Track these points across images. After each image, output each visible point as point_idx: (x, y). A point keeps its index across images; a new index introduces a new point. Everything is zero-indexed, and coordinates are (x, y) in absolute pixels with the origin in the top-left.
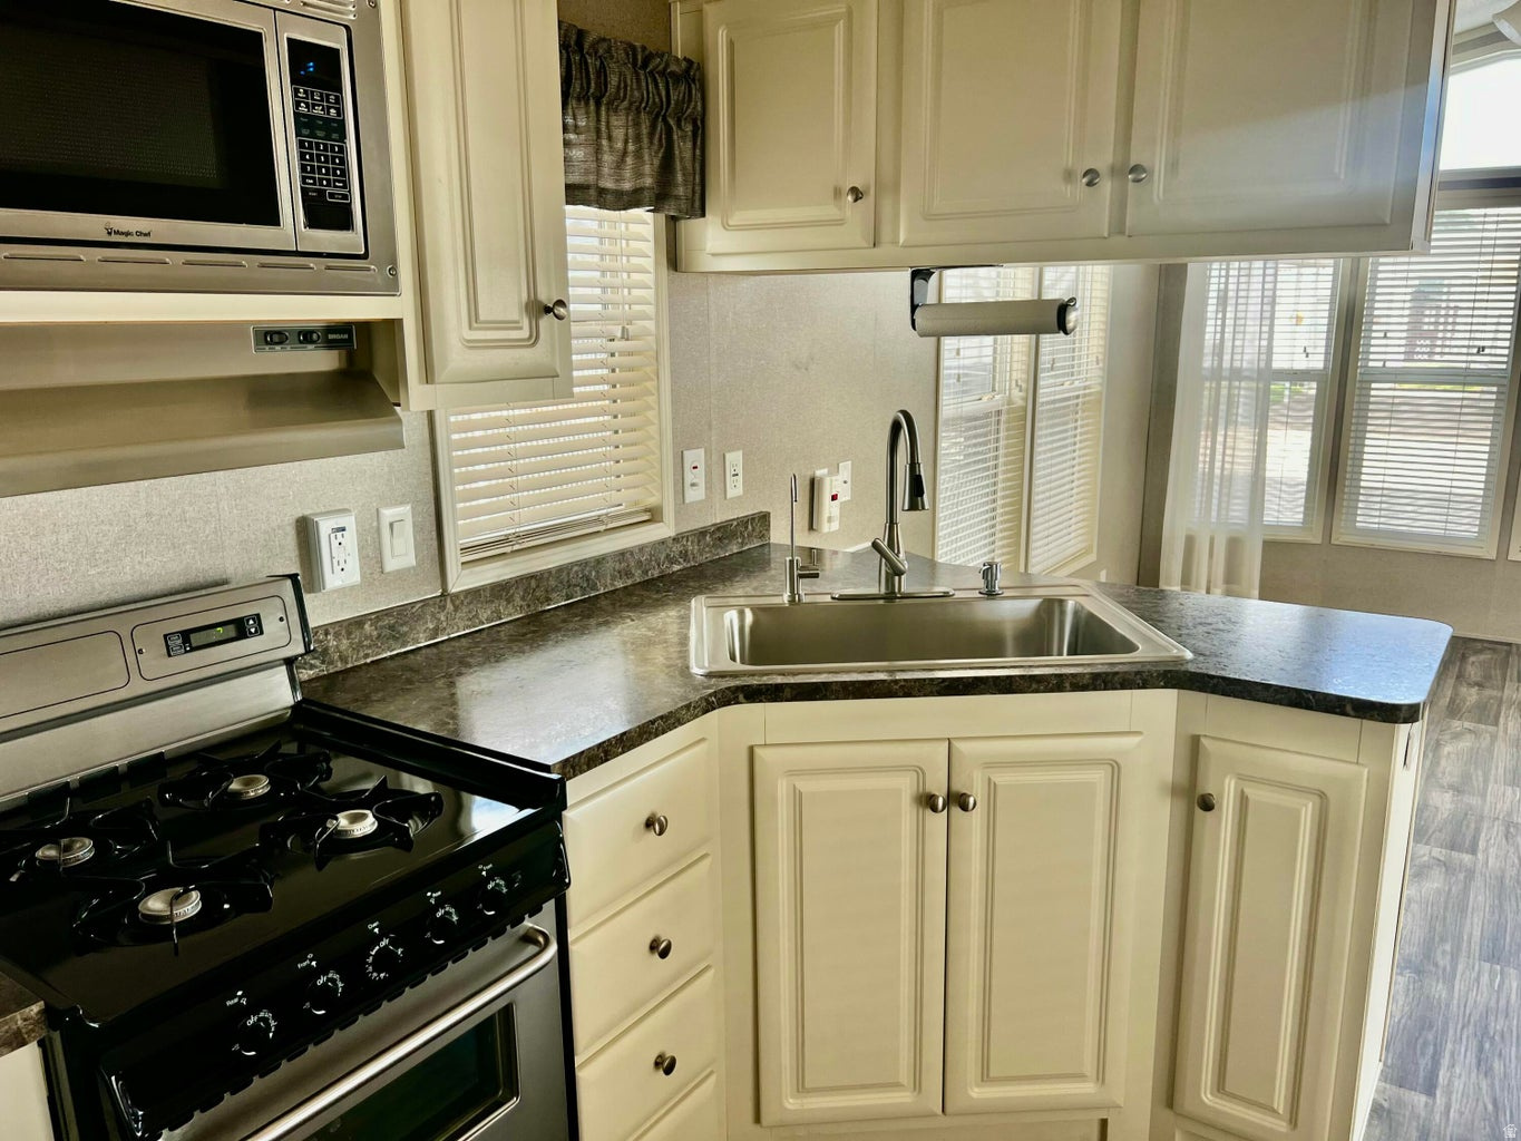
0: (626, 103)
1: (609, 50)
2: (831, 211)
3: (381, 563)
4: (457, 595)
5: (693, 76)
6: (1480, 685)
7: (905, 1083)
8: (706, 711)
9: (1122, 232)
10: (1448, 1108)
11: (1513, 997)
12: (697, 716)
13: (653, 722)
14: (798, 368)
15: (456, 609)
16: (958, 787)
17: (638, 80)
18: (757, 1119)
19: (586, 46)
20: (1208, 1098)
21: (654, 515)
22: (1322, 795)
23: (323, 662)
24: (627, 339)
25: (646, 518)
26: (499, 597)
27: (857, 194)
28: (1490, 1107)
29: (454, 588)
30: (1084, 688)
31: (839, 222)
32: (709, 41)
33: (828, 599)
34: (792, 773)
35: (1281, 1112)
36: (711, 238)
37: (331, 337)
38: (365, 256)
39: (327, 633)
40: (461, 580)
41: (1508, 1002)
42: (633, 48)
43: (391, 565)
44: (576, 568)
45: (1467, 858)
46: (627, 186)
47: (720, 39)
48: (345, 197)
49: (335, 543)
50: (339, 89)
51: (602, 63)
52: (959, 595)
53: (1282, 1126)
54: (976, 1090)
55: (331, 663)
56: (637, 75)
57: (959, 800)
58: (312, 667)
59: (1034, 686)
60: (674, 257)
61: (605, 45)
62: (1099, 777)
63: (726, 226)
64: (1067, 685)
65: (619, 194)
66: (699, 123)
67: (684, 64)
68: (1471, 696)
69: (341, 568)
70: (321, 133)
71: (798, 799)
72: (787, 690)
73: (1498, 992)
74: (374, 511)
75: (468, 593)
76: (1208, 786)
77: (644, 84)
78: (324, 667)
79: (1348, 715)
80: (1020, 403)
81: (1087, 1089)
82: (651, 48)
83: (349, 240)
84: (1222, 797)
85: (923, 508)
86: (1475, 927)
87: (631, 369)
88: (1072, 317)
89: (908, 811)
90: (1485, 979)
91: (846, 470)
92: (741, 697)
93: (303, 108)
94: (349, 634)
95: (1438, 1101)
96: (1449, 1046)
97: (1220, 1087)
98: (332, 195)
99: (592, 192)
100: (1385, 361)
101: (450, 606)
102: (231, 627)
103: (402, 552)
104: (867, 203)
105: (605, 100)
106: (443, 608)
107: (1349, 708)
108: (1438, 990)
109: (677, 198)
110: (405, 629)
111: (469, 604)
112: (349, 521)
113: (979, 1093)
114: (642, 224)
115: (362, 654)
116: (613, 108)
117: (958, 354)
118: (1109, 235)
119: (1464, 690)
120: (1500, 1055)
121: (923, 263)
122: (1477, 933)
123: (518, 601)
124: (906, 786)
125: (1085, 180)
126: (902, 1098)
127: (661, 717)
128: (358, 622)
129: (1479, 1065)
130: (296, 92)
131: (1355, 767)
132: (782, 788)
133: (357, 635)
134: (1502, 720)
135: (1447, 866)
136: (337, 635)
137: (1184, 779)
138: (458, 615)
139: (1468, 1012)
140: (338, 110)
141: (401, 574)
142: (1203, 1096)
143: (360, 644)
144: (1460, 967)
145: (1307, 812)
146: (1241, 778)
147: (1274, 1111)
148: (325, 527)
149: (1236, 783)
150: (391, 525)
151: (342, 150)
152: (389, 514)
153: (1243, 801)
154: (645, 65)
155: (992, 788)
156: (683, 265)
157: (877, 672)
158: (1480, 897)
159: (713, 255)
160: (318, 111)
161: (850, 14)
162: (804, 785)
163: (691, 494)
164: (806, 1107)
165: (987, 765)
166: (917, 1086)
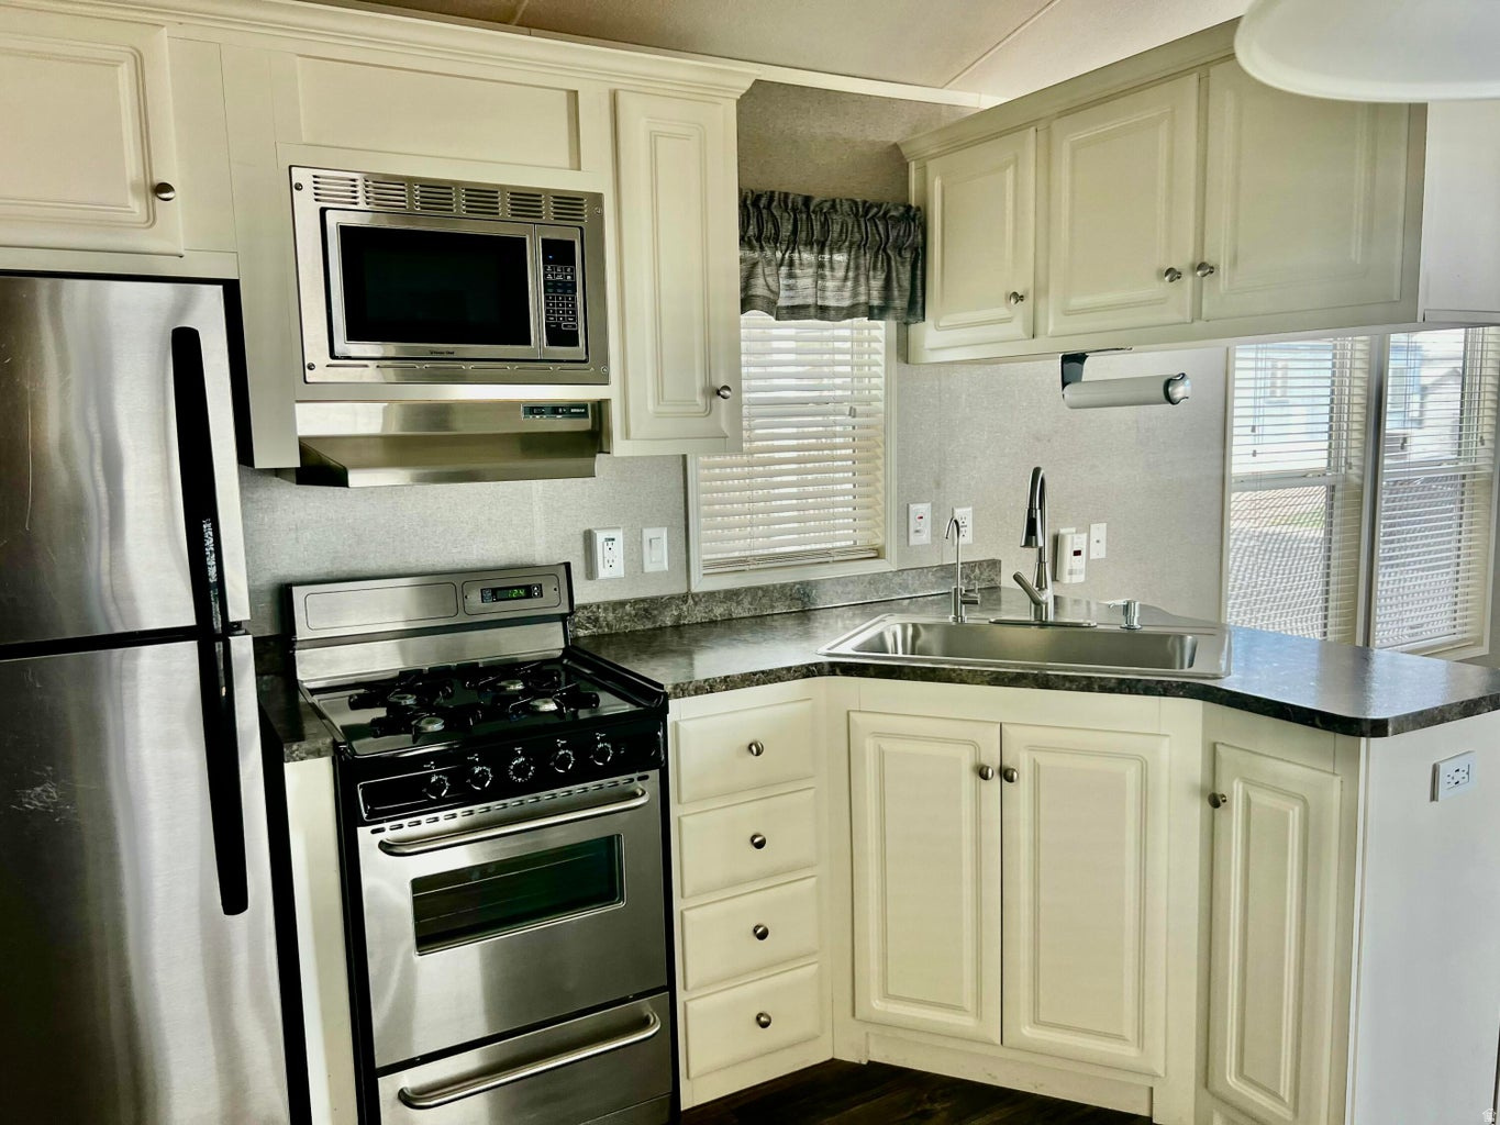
0: (847, 243)
1: (833, 206)
2: (1002, 312)
3: (643, 569)
4: (697, 595)
5: (913, 220)
7: (969, 1009)
9: (1200, 318)
12: (796, 678)
13: (755, 674)
14: (1038, 440)
15: (696, 604)
16: (1007, 763)
17: (859, 226)
18: (854, 1015)
19: (812, 208)
20: (1232, 1079)
21: (878, 554)
22: (1305, 801)
23: (595, 626)
24: (854, 417)
25: (872, 555)
26: (730, 599)
27: (1018, 298)
29: (695, 589)
31: (1009, 320)
32: (929, 189)
33: (987, 622)
34: (878, 735)
35: (1287, 1100)
37: (572, 410)
38: (585, 361)
39: (598, 607)
40: (700, 585)
42: (856, 203)
43: (649, 568)
44: (798, 586)
46: (846, 303)
47: (936, 186)
48: (574, 326)
49: (607, 548)
50: (574, 264)
51: (826, 219)
52: (1099, 627)
53: (1287, 1114)
54: (1028, 1028)
55: (600, 627)
56: (858, 221)
58: (587, 628)
59: (1067, 685)
61: (828, 205)
62: (1131, 773)
63: (937, 327)
64: (1096, 687)
65: (839, 309)
66: (920, 250)
67: (901, 209)
69: (612, 562)
70: (560, 291)
71: (881, 754)
72: (871, 669)
74: (639, 530)
75: (705, 594)
76: (1222, 790)
77: (863, 228)
78: (595, 630)
79: (1318, 727)
80: (1357, 480)
81: (1129, 1052)
82: (870, 200)
83: (578, 351)
84: (1233, 792)
89: (968, 779)
91: (1099, 532)
92: (838, 671)
93: (550, 277)
94: (614, 610)
97: (1241, 1073)
98: (565, 326)
99: (812, 311)
101: (690, 601)
102: (523, 590)
103: (658, 558)
104: (1029, 302)
105: (828, 243)
106: (685, 602)
107: (1317, 722)
109: (895, 309)
110: (656, 612)
111: (706, 602)
112: (618, 535)
113: (1028, 1031)
115: (622, 625)
116: (833, 249)
117: (1253, 430)
118: (1193, 321)
123: (746, 605)
125: (1167, 278)
126: (966, 1022)
127: (763, 672)
128: (622, 604)
130: (545, 268)
131: (1331, 776)
132: (869, 746)
133: (620, 612)
136: (606, 610)
137: (1208, 784)
138: (697, 608)
140: (572, 276)
141: (656, 575)
142: (1228, 1078)
143: (622, 619)
145: (1295, 814)
146: (1246, 781)
147: (1283, 1100)
148: (600, 537)
149: (1243, 788)
150: (650, 541)
151: (573, 299)
152: (648, 533)
153: (1248, 802)
154: (866, 213)
155: (1036, 767)
156: (911, 359)
159: (932, 350)
160: (560, 278)
161: (1016, 159)
162: (887, 745)
163: (914, 540)
164: (890, 1010)
165: (1032, 748)
166: (979, 1015)
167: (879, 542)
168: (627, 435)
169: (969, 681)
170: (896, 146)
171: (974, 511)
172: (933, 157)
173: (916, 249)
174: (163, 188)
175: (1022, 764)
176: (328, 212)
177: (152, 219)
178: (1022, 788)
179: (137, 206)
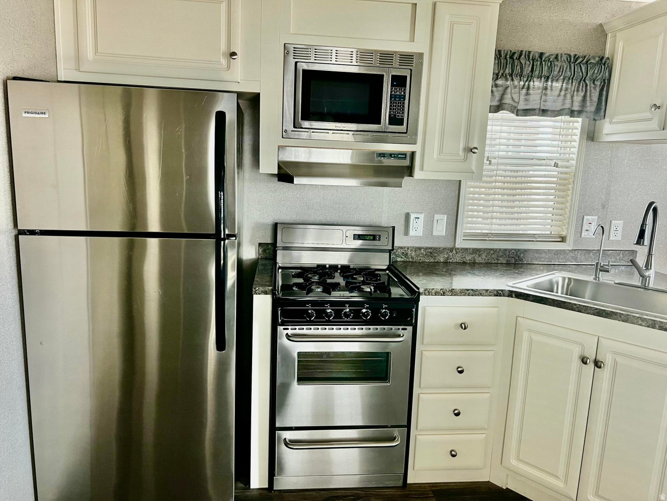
0: (562, 77)
1: (556, 57)
2: (648, 115)
3: (432, 233)
4: (458, 249)
5: (605, 64)
7: (561, 478)
13: (468, 290)
15: (457, 253)
16: (599, 358)
17: (570, 68)
18: (501, 463)
19: (543, 59)
21: (563, 239)
23: (405, 257)
24: (557, 167)
25: (559, 240)
26: (475, 253)
27: (657, 107)
29: (457, 246)
31: (650, 120)
33: (613, 283)
34: (530, 331)
36: (607, 127)
37: (399, 156)
38: (406, 133)
39: (408, 249)
40: (460, 244)
42: (570, 56)
43: (436, 233)
44: (513, 251)
46: (558, 108)
47: (620, 46)
48: (402, 116)
49: (415, 222)
50: (405, 86)
51: (551, 64)
54: (592, 498)
55: (408, 258)
56: (570, 65)
57: (597, 364)
58: (402, 258)
59: (640, 322)
61: (553, 57)
63: (611, 123)
64: (657, 326)
65: (553, 111)
66: (606, 81)
67: (597, 59)
69: (417, 229)
70: (398, 100)
71: (531, 341)
74: (432, 215)
75: (462, 249)
77: (573, 69)
78: (405, 259)
82: (579, 54)
83: (402, 128)
92: (514, 295)
93: (393, 93)
94: (415, 251)
98: (398, 116)
99: (537, 111)
101: (454, 252)
103: (441, 228)
104: (662, 111)
105: (551, 77)
106: (452, 251)
109: (587, 112)
110: (436, 255)
111: (462, 252)
112: (422, 216)
114: (577, 123)
115: (419, 258)
116: (554, 80)
123: (484, 256)
124: (577, 352)
126: (559, 484)
128: (420, 249)
130: (392, 89)
132: (526, 335)
133: (418, 252)
136: (411, 250)
138: (457, 255)
140: (404, 93)
141: (438, 237)
143: (418, 256)
148: (413, 216)
150: (437, 220)
151: (403, 103)
152: (437, 217)
154: (576, 61)
155: (615, 363)
156: (596, 139)
159: (607, 134)
160: (398, 93)
162: (534, 337)
163: (584, 234)
164: (519, 466)
165: (615, 353)
166: (566, 482)
167: (564, 233)
168: (422, 169)
169: (583, 311)
170: (601, 25)
171: (624, 223)
172: (620, 30)
173: (604, 80)
174: (233, 54)
175: (608, 359)
176: (298, 63)
177: (229, 67)
178: (605, 374)
179: (224, 61)
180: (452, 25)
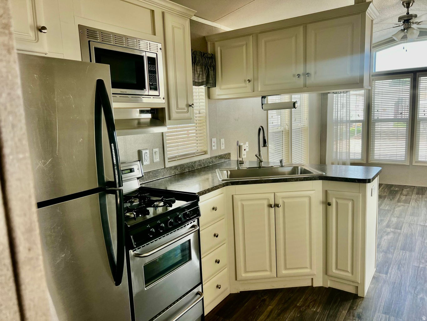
0: (200, 64)
2: (243, 85)
3: (153, 161)
4: (167, 168)
5: (213, 57)
6: (406, 195)
7: (268, 270)
8: (223, 187)
9: (306, 87)
10: (390, 277)
11: (408, 256)
12: (222, 187)
13: (214, 187)
14: (236, 120)
16: (277, 203)
17: (202, 59)
18: (236, 279)
20: (334, 271)
21: (205, 153)
22: (353, 200)
24: (200, 114)
26: (175, 169)
27: (249, 81)
28: (400, 276)
29: (167, 167)
30: (302, 180)
31: (246, 87)
32: (216, 50)
33: (246, 168)
34: (242, 200)
35: (350, 272)
36: (217, 91)
37: (152, 111)
38: (159, 96)
40: (168, 165)
41: (406, 258)
42: (201, 52)
43: (155, 161)
45: (399, 231)
46: (200, 81)
47: (218, 50)
48: (156, 84)
49: (145, 155)
50: (155, 65)
51: (195, 56)
52: (274, 167)
53: (350, 275)
56: (202, 58)
57: (277, 206)
60: (209, 96)
61: (196, 52)
62: (307, 200)
63: (221, 89)
65: (199, 83)
67: (211, 55)
68: (403, 198)
69: (146, 160)
70: (152, 73)
71: (243, 206)
72: (240, 182)
73: (404, 256)
74: (152, 149)
75: (170, 167)
76: (330, 201)
80: (287, 129)
81: (307, 271)
82: (204, 52)
83: (156, 93)
84: (333, 202)
85: (266, 146)
86: (399, 244)
87: (200, 120)
88: (296, 105)
89: (266, 208)
90: (401, 253)
91: (247, 144)
92: (230, 184)
93: (150, 69)
94: (147, 175)
95: (388, 276)
96: (391, 266)
97: (337, 268)
98: (154, 84)
100: (378, 117)
101: (166, 170)
102: (129, 170)
103: (157, 158)
104: (252, 82)
105: (196, 63)
108: (390, 256)
109: (210, 83)
110: (158, 174)
111: (170, 170)
112: (148, 151)
113: (284, 272)
114: (203, 88)
116: (197, 65)
117: (272, 117)
118: (303, 87)
119: (402, 197)
120: (403, 267)
121: (264, 95)
122: (400, 245)
123: (179, 170)
124: (266, 203)
125: (297, 76)
126: (267, 274)
127: (215, 186)
128: (149, 173)
129: (398, 269)
130: (149, 66)
131: (359, 194)
132: (239, 203)
134: (411, 203)
135: (394, 233)
136: (145, 175)
137: (324, 200)
138: (168, 172)
139: (396, 259)
140: (155, 69)
141: (157, 163)
142: (333, 271)
144: (395, 252)
145: (350, 204)
146: (336, 198)
147: (348, 272)
148: (144, 152)
149: (335, 200)
150: (155, 152)
151: (155, 76)
152: (154, 150)
153: (337, 203)
154: (203, 56)
155: (284, 203)
156: (211, 97)
157: (258, 178)
158: (401, 238)
159: (218, 95)
160: (152, 69)
161: (247, 44)
162: (244, 203)
163: (213, 148)
164: (247, 276)
165: (283, 198)
166: (271, 271)
167: (205, 149)
168: (170, 119)
170: (204, 37)
171: (224, 139)
172: (216, 41)
173: (213, 66)
175: (280, 202)
176: (90, 42)
178: (280, 210)
179: (32, 34)
180: (173, 28)
